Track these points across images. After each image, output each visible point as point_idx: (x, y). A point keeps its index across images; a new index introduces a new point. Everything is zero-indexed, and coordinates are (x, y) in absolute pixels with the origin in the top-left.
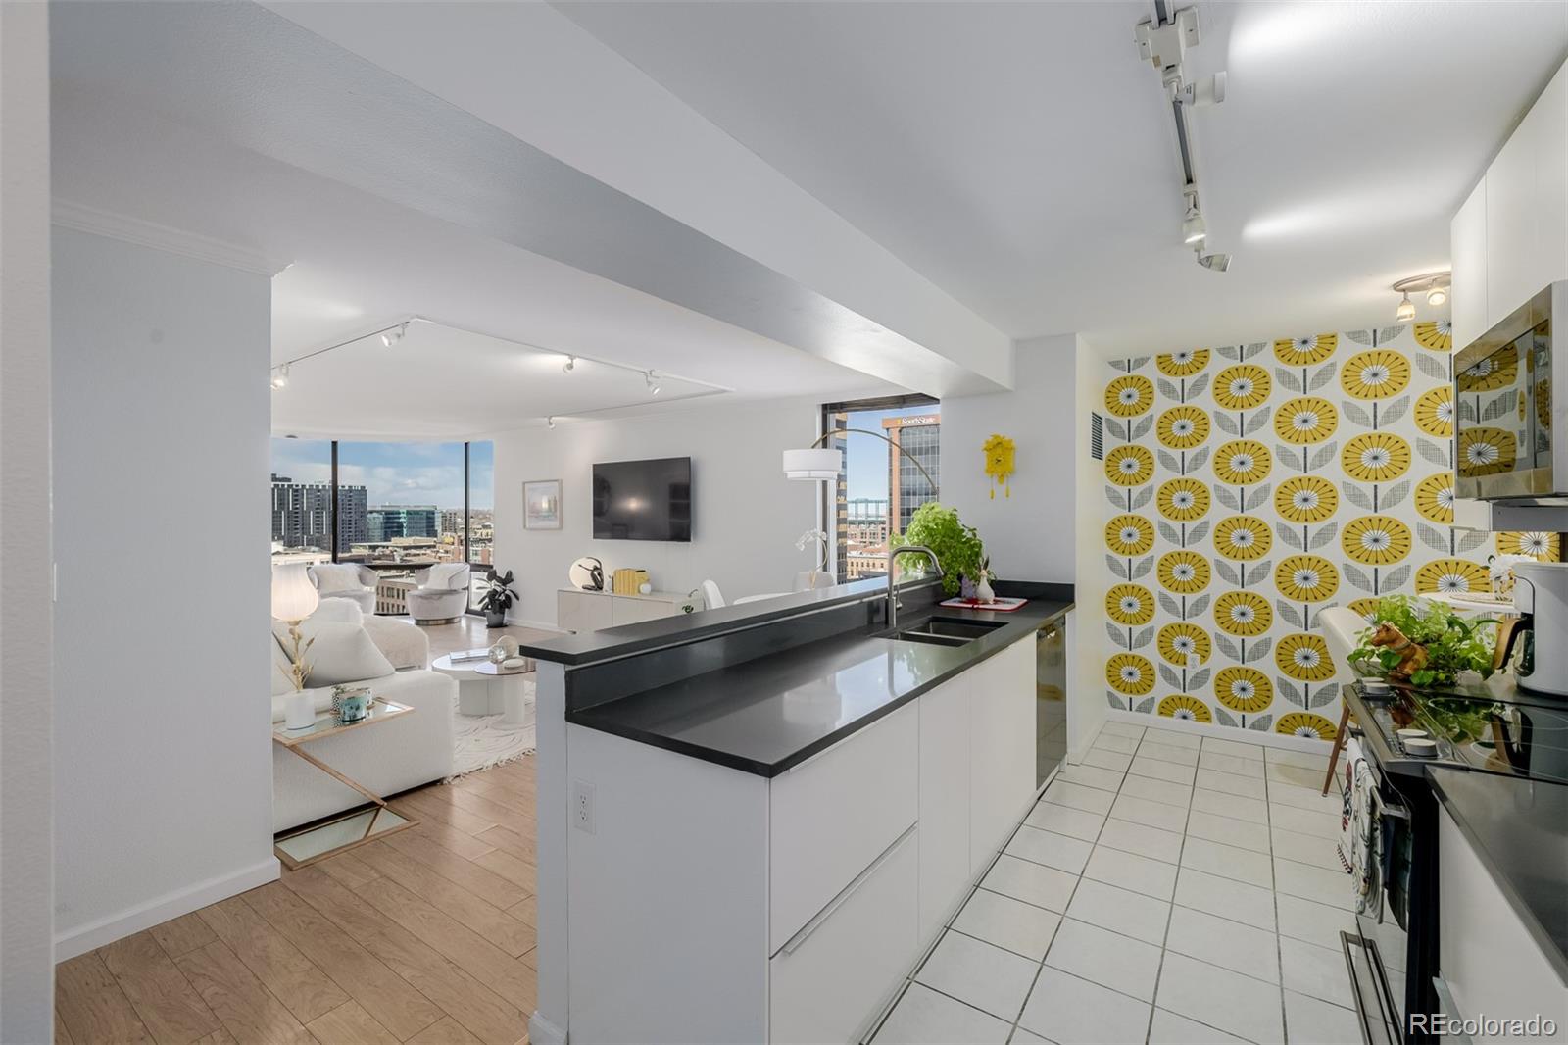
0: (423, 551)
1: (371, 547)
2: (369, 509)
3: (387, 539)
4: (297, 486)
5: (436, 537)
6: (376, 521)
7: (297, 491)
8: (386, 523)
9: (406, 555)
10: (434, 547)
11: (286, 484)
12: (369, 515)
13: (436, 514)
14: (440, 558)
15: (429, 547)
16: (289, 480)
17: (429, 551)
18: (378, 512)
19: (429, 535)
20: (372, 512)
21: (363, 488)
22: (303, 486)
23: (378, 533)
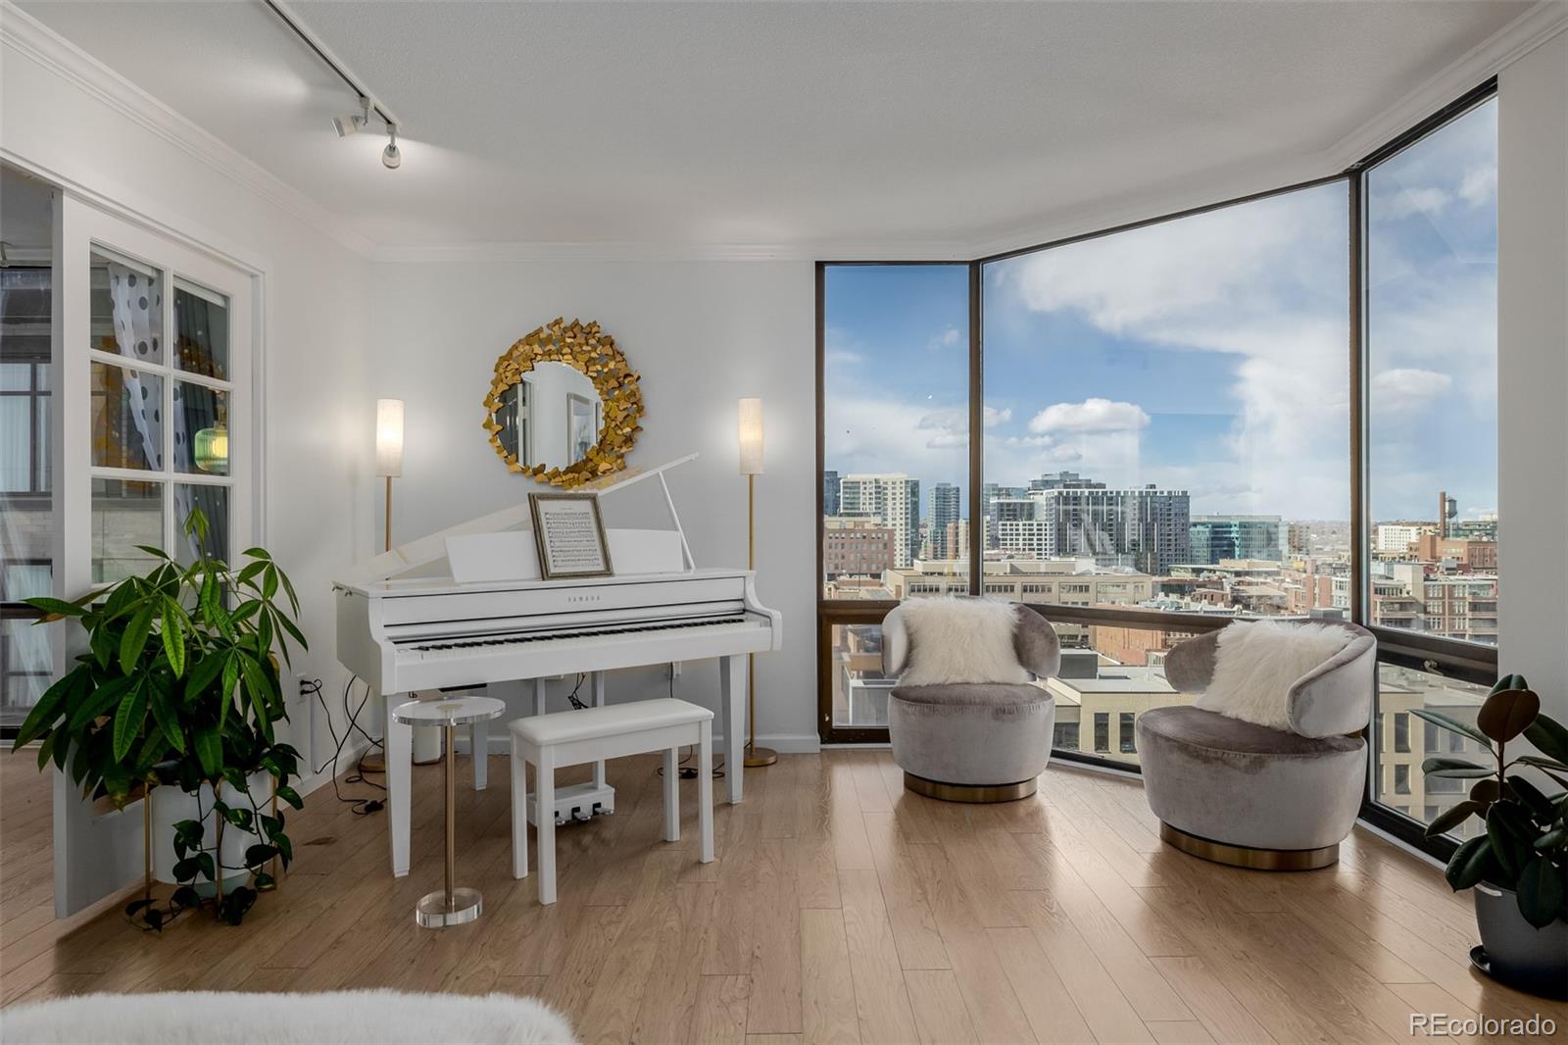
0: (1262, 580)
1: (1194, 570)
2: (1192, 520)
3: (1214, 561)
4: (1111, 493)
5: (1280, 560)
6: (1200, 536)
7: (1112, 498)
8: (1213, 539)
9: (1239, 583)
10: (1278, 573)
11: (1101, 490)
12: (1192, 529)
13: (1280, 528)
14: (1286, 590)
15: (1268, 574)
16: (1103, 486)
17: (1269, 580)
18: (1203, 524)
19: (1269, 557)
20: (1195, 525)
21: (1184, 493)
22: (1118, 493)
23: (1205, 552)
